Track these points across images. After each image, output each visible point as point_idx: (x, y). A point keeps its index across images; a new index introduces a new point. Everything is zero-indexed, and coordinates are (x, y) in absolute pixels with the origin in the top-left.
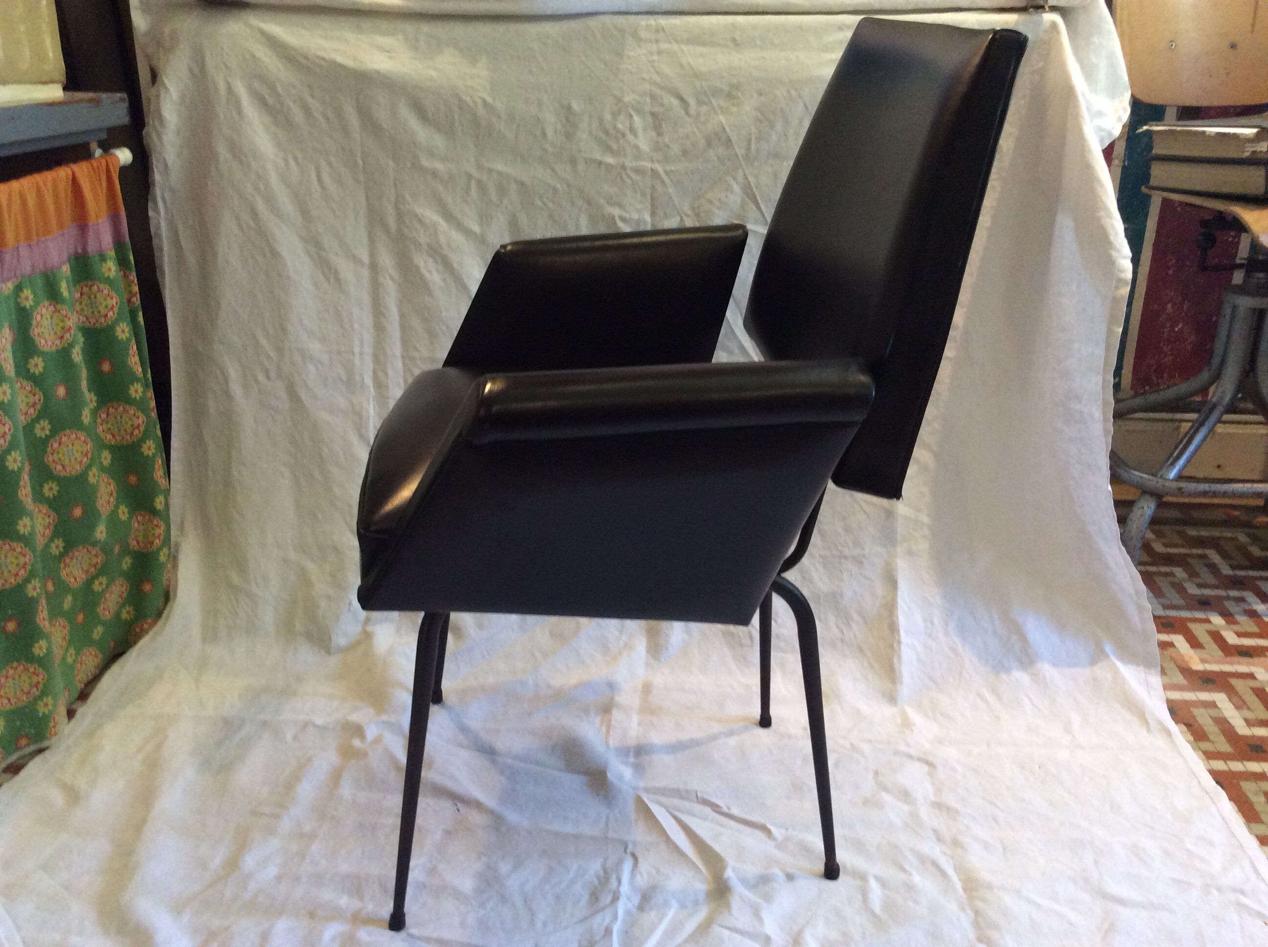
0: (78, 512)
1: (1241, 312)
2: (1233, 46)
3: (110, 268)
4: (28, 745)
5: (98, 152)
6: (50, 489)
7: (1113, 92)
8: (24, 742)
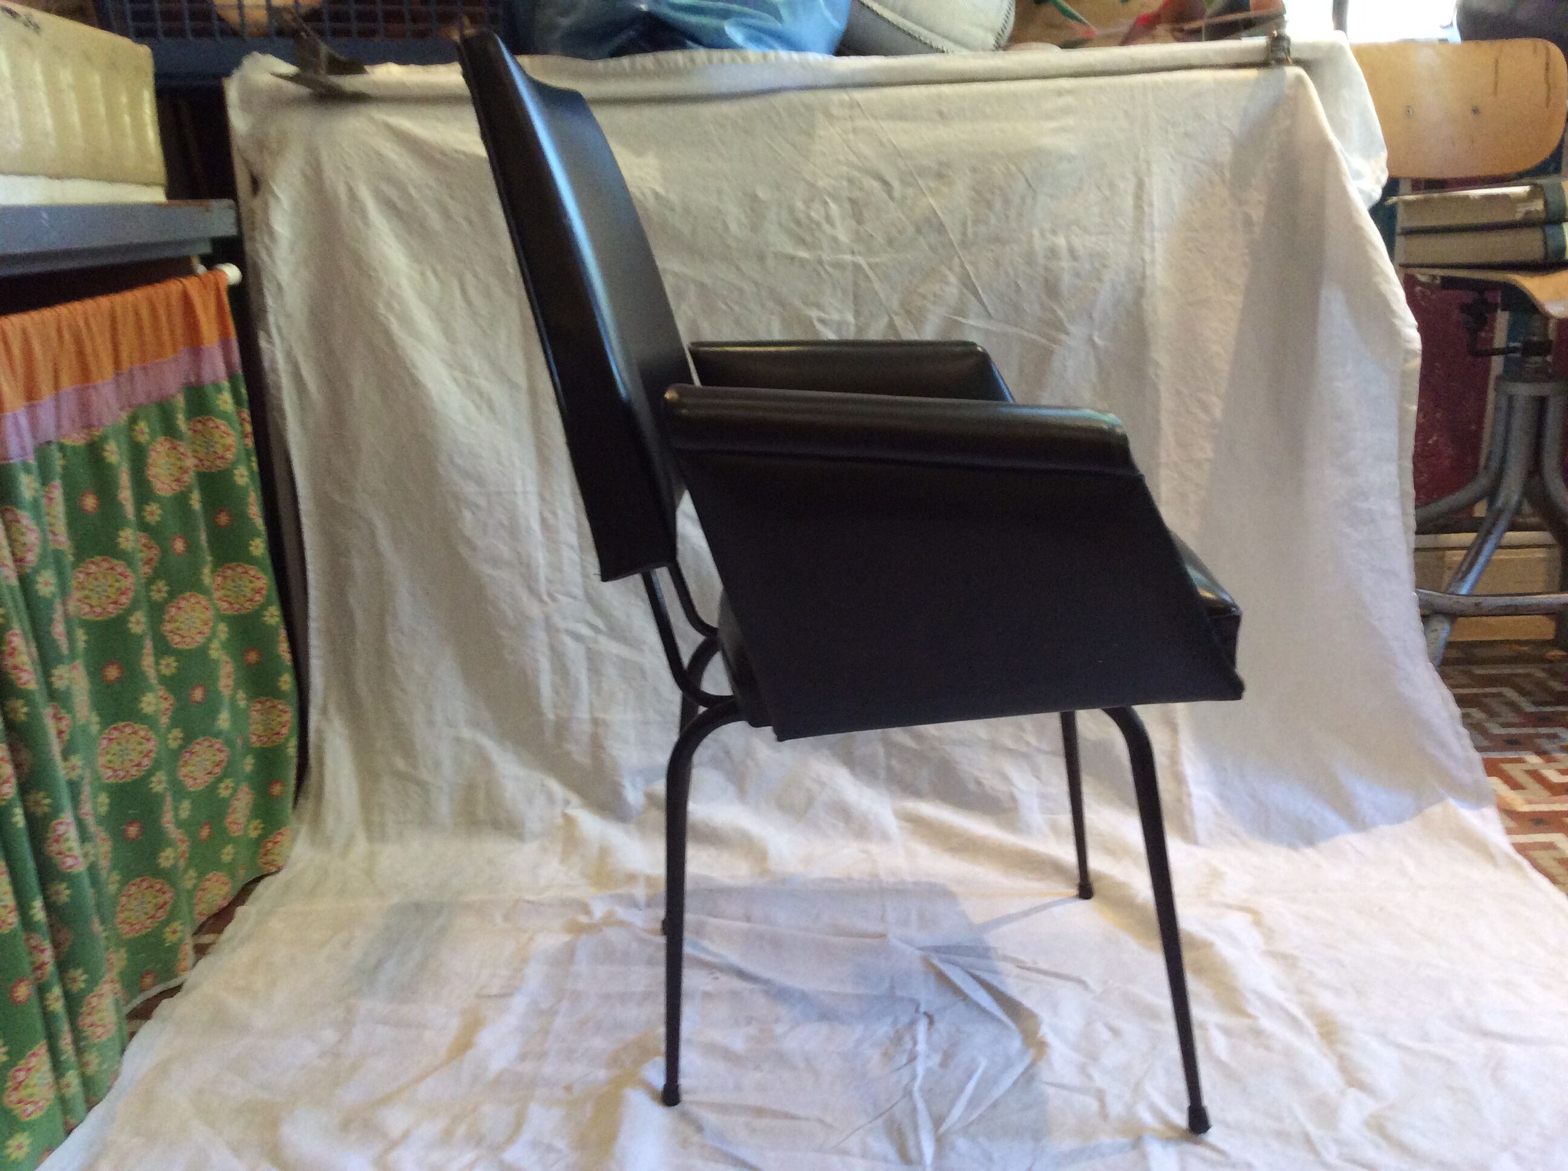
0: (198, 694)
1: (1519, 404)
2: (1476, 111)
3: (225, 401)
4: (154, 985)
5: (201, 269)
6: (169, 665)
7: (1367, 153)
8: (148, 980)
